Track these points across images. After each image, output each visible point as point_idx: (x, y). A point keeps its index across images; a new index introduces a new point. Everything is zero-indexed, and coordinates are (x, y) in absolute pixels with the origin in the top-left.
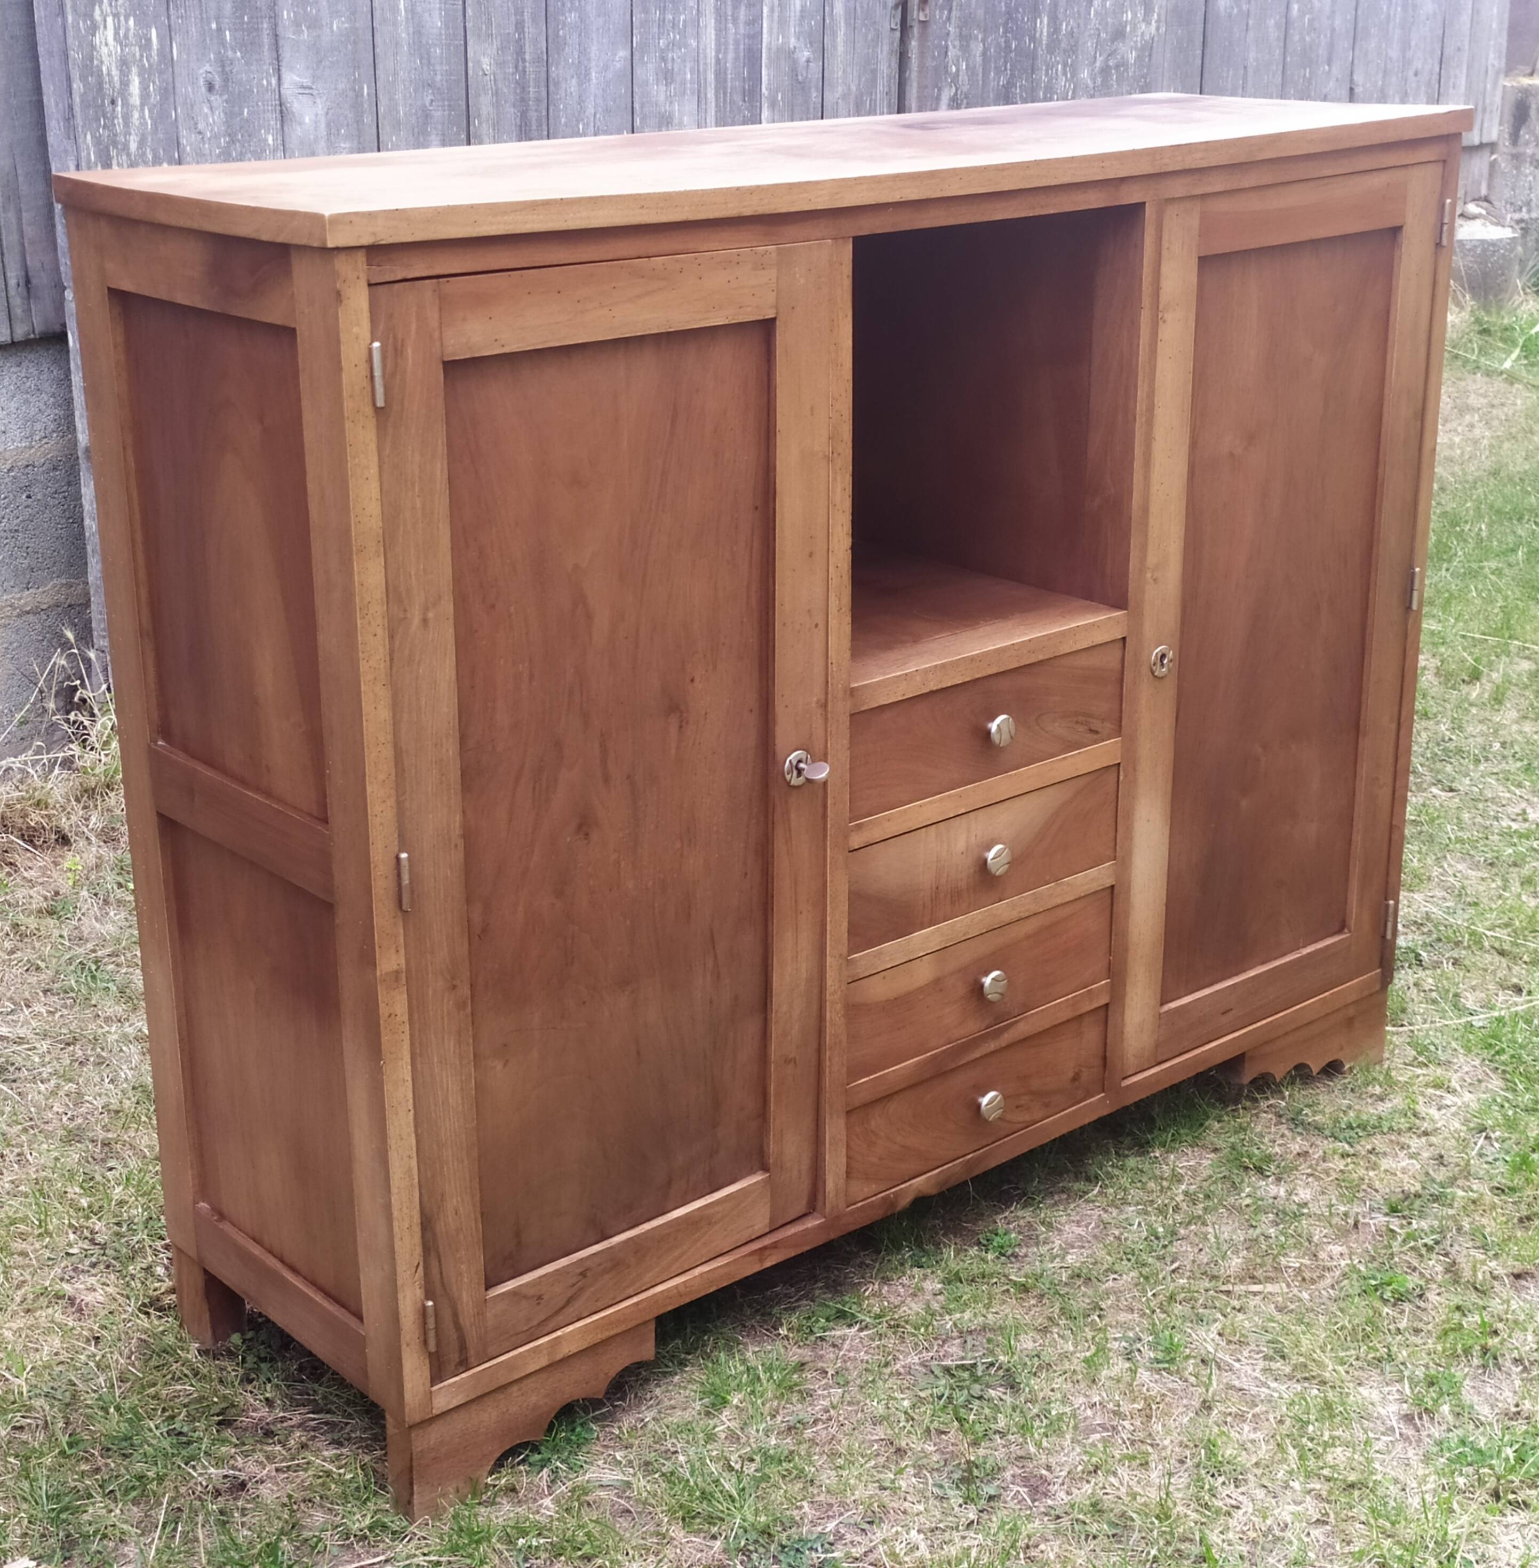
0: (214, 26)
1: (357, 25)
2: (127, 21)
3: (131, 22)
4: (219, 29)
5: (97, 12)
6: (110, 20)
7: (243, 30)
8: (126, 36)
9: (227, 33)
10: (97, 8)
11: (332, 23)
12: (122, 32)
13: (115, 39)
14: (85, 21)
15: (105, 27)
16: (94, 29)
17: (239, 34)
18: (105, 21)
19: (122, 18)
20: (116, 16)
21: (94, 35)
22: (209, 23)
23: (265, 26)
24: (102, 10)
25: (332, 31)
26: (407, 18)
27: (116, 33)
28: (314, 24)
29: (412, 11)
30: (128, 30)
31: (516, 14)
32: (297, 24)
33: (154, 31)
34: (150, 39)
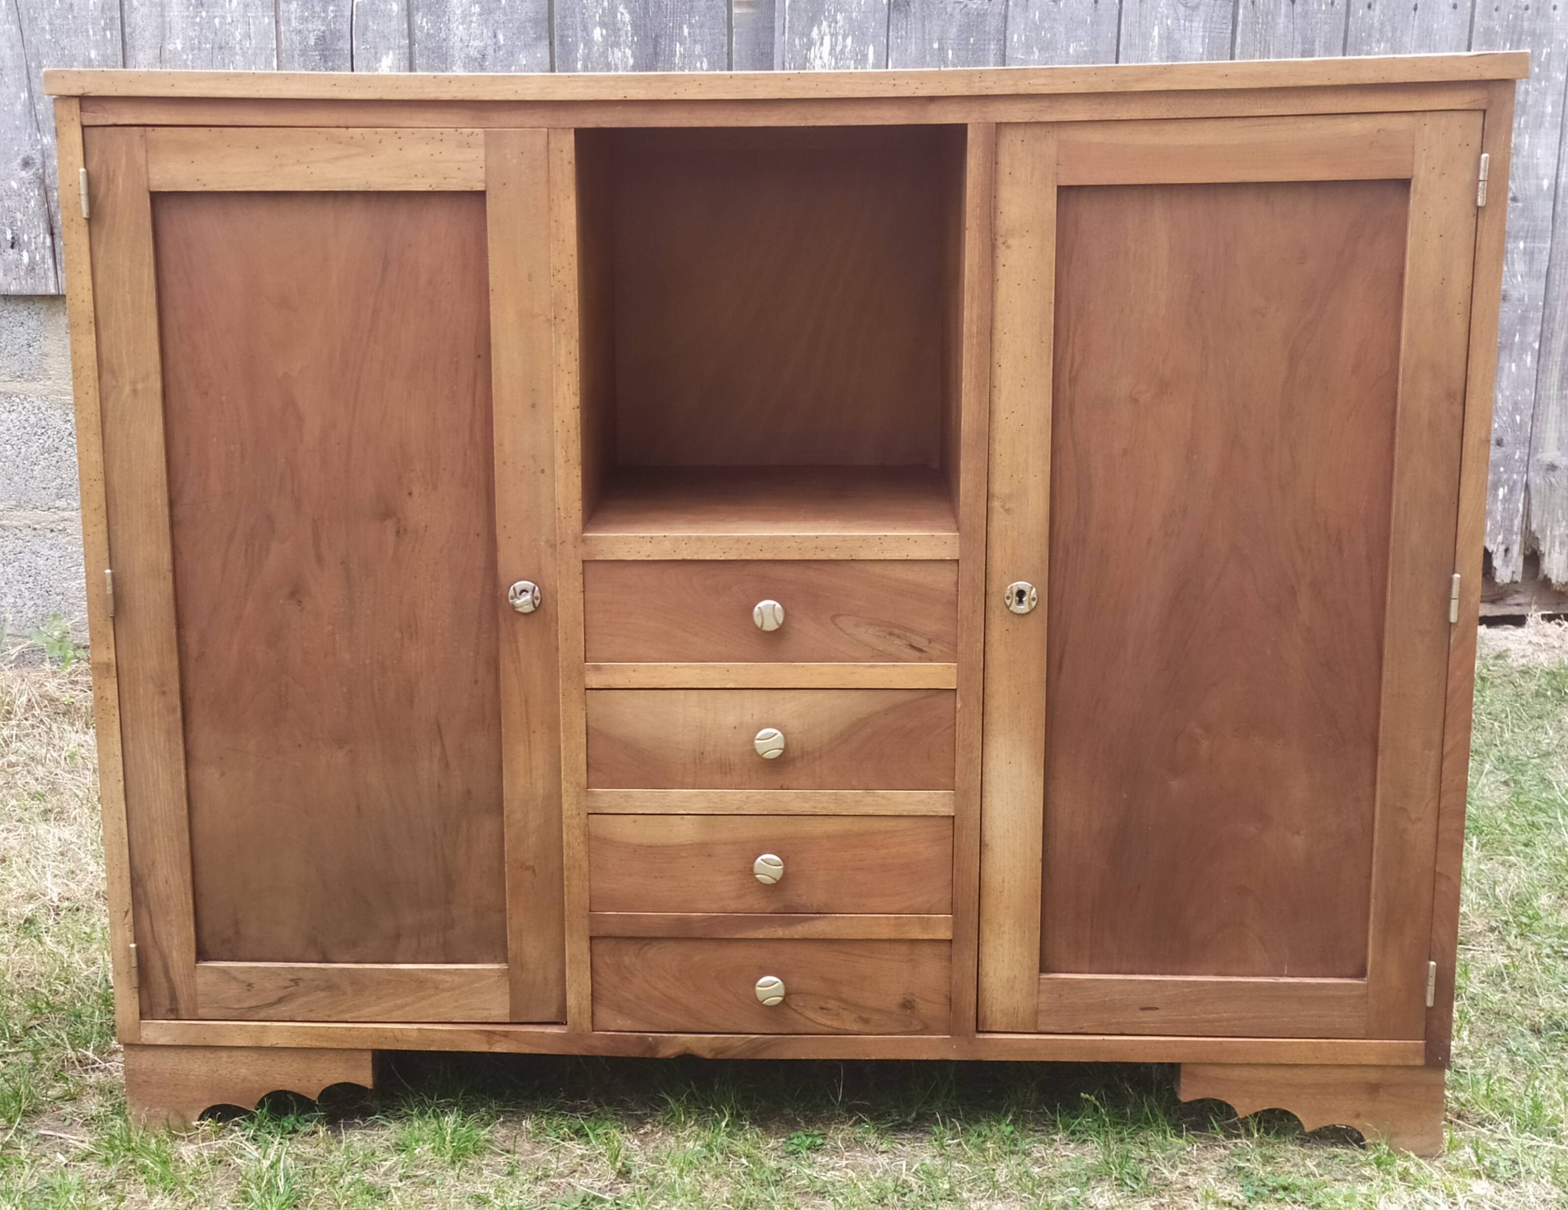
0: (936, 46)
1: (1099, 48)
2: (844, 39)
3: (849, 41)
4: (941, 49)
5: (815, 30)
6: (827, 40)
7: (968, 50)
8: (842, 52)
9: (950, 52)
10: (815, 28)
11: (1068, 46)
12: (838, 48)
13: (830, 54)
14: (801, 39)
15: (822, 44)
16: (810, 44)
17: (962, 54)
18: (822, 39)
19: (840, 38)
20: (834, 35)
21: (809, 49)
22: (931, 43)
23: (992, 47)
24: (820, 31)
25: (1068, 53)
26: (1161, 44)
27: (833, 48)
28: (1047, 46)
29: (1168, 37)
30: (845, 47)
31: (1303, 43)
32: (1028, 47)
33: (871, 49)
34: (867, 54)
